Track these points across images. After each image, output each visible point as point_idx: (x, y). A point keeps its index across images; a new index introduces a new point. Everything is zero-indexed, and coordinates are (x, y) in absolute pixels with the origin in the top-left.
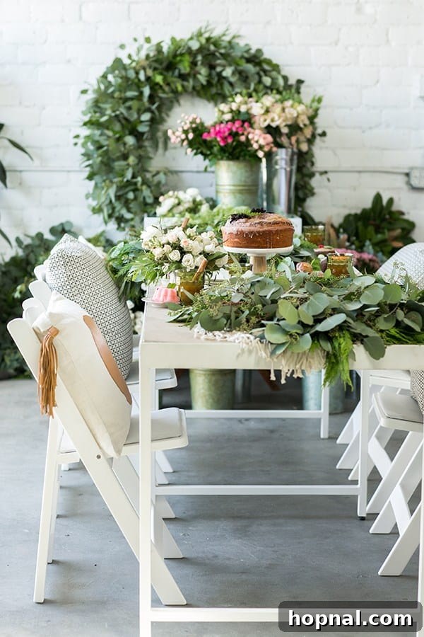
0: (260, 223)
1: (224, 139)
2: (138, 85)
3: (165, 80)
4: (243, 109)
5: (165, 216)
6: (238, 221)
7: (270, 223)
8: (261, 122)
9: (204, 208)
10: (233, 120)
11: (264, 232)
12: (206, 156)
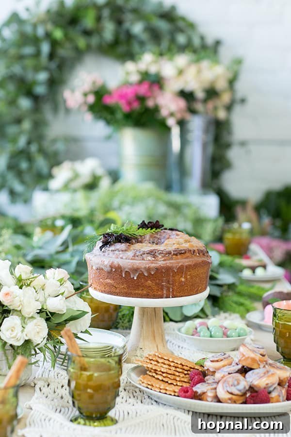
0: (152, 253)
1: (129, 104)
2: (35, 41)
3: (66, 35)
4: (153, 70)
5: (58, 191)
6: (112, 248)
7: (169, 253)
8: (174, 85)
9: (105, 183)
10: (140, 83)
11: (157, 269)
12: (108, 122)
